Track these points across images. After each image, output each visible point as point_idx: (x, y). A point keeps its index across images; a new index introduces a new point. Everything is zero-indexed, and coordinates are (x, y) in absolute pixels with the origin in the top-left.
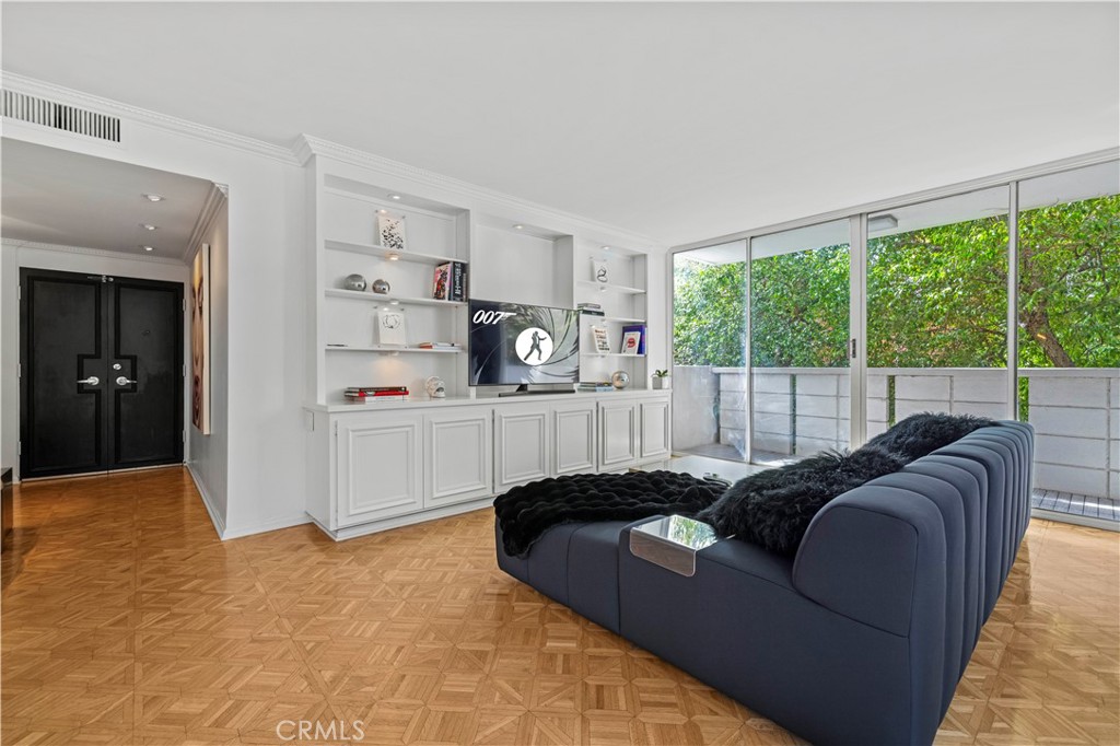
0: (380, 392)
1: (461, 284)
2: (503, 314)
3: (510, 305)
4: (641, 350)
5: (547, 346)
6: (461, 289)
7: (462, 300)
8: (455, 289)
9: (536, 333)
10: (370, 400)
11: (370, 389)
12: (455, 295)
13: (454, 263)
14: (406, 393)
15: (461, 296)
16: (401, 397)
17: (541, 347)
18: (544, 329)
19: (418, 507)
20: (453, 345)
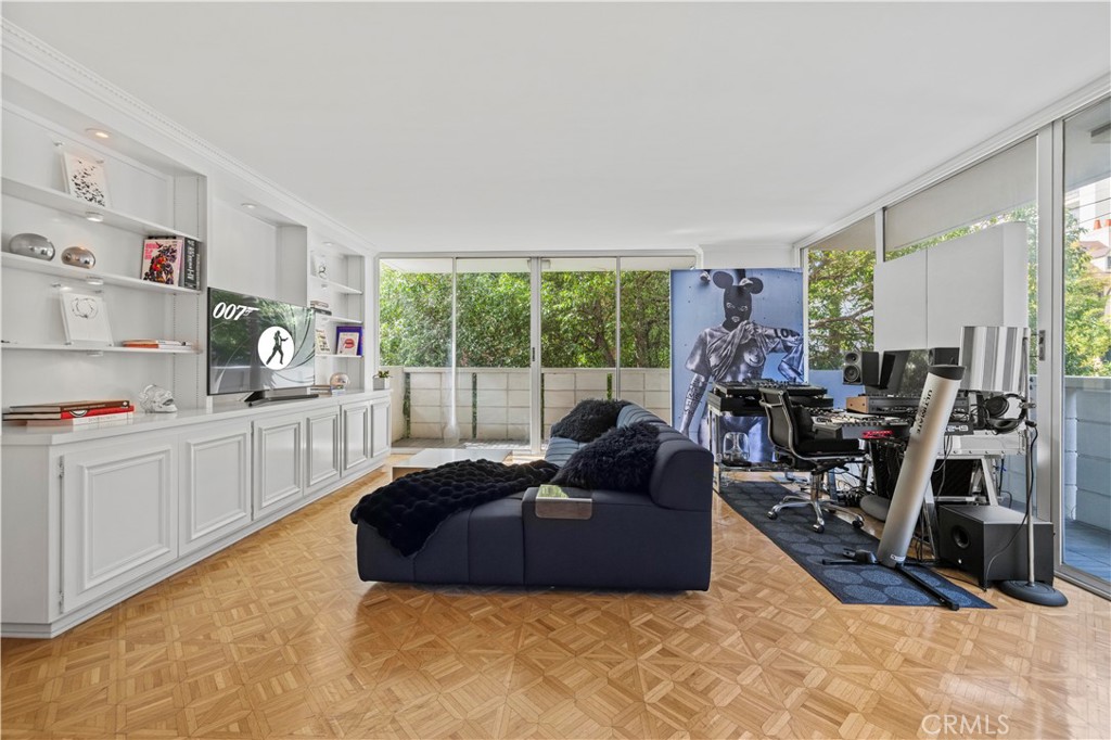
0: (94, 409)
1: (194, 267)
2: (245, 308)
3: (252, 299)
4: (359, 352)
5: (288, 348)
6: (194, 273)
7: (195, 287)
8: (186, 272)
9: (278, 332)
10: (81, 423)
11: (79, 406)
12: (187, 280)
13: (186, 239)
14: (130, 409)
15: (194, 282)
16: (124, 415)
17: (283, 349)
18: (286, 328)
19: (173, 556)
20: (184, 344)
